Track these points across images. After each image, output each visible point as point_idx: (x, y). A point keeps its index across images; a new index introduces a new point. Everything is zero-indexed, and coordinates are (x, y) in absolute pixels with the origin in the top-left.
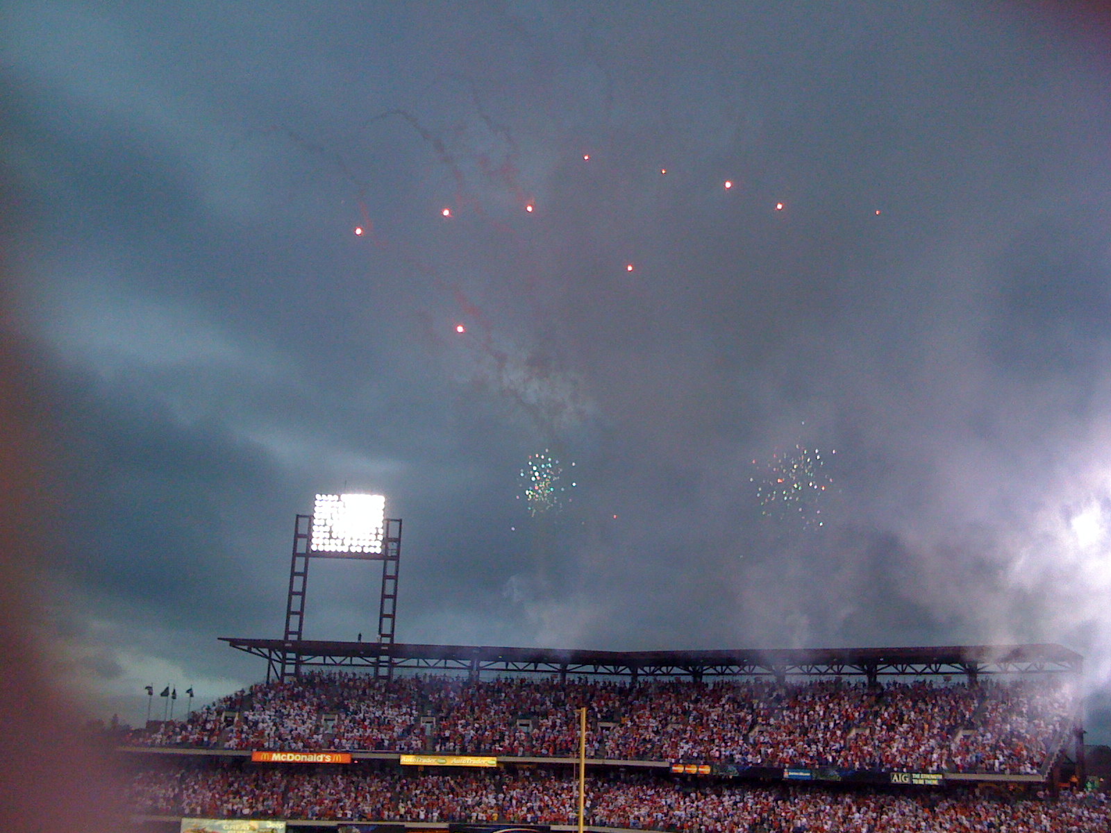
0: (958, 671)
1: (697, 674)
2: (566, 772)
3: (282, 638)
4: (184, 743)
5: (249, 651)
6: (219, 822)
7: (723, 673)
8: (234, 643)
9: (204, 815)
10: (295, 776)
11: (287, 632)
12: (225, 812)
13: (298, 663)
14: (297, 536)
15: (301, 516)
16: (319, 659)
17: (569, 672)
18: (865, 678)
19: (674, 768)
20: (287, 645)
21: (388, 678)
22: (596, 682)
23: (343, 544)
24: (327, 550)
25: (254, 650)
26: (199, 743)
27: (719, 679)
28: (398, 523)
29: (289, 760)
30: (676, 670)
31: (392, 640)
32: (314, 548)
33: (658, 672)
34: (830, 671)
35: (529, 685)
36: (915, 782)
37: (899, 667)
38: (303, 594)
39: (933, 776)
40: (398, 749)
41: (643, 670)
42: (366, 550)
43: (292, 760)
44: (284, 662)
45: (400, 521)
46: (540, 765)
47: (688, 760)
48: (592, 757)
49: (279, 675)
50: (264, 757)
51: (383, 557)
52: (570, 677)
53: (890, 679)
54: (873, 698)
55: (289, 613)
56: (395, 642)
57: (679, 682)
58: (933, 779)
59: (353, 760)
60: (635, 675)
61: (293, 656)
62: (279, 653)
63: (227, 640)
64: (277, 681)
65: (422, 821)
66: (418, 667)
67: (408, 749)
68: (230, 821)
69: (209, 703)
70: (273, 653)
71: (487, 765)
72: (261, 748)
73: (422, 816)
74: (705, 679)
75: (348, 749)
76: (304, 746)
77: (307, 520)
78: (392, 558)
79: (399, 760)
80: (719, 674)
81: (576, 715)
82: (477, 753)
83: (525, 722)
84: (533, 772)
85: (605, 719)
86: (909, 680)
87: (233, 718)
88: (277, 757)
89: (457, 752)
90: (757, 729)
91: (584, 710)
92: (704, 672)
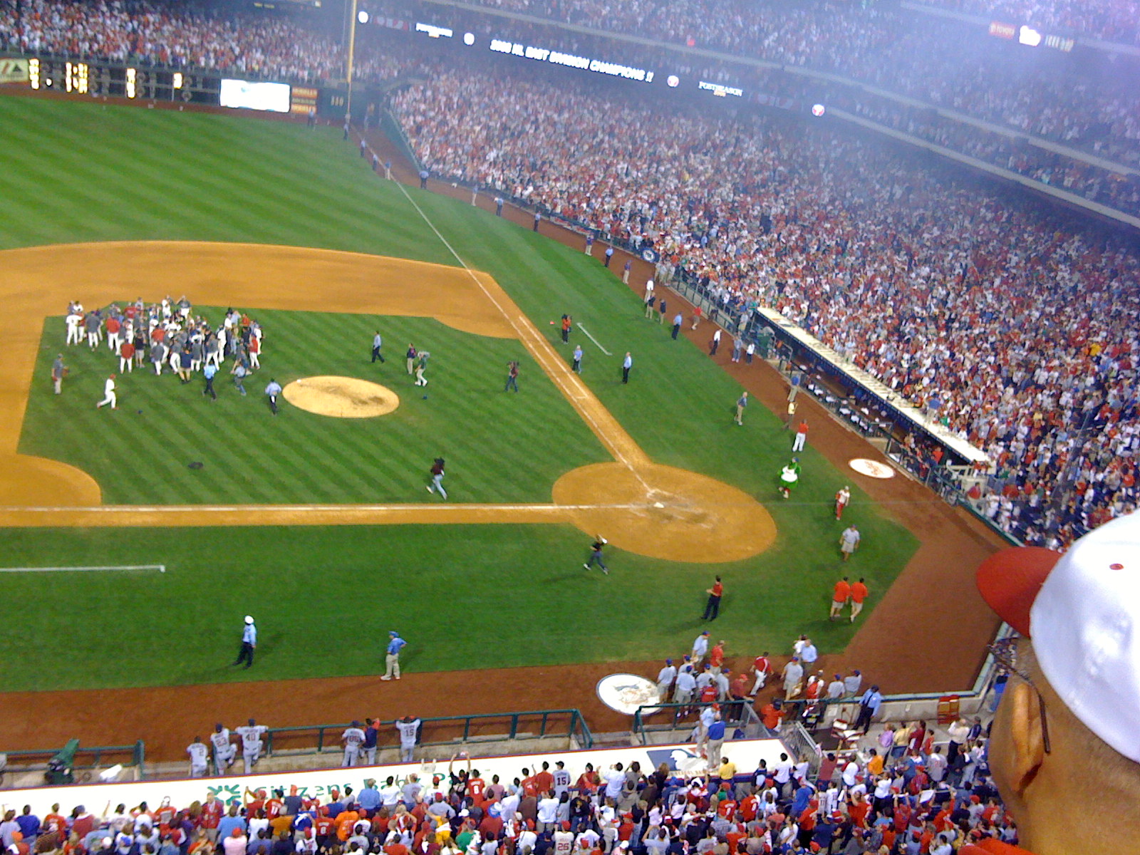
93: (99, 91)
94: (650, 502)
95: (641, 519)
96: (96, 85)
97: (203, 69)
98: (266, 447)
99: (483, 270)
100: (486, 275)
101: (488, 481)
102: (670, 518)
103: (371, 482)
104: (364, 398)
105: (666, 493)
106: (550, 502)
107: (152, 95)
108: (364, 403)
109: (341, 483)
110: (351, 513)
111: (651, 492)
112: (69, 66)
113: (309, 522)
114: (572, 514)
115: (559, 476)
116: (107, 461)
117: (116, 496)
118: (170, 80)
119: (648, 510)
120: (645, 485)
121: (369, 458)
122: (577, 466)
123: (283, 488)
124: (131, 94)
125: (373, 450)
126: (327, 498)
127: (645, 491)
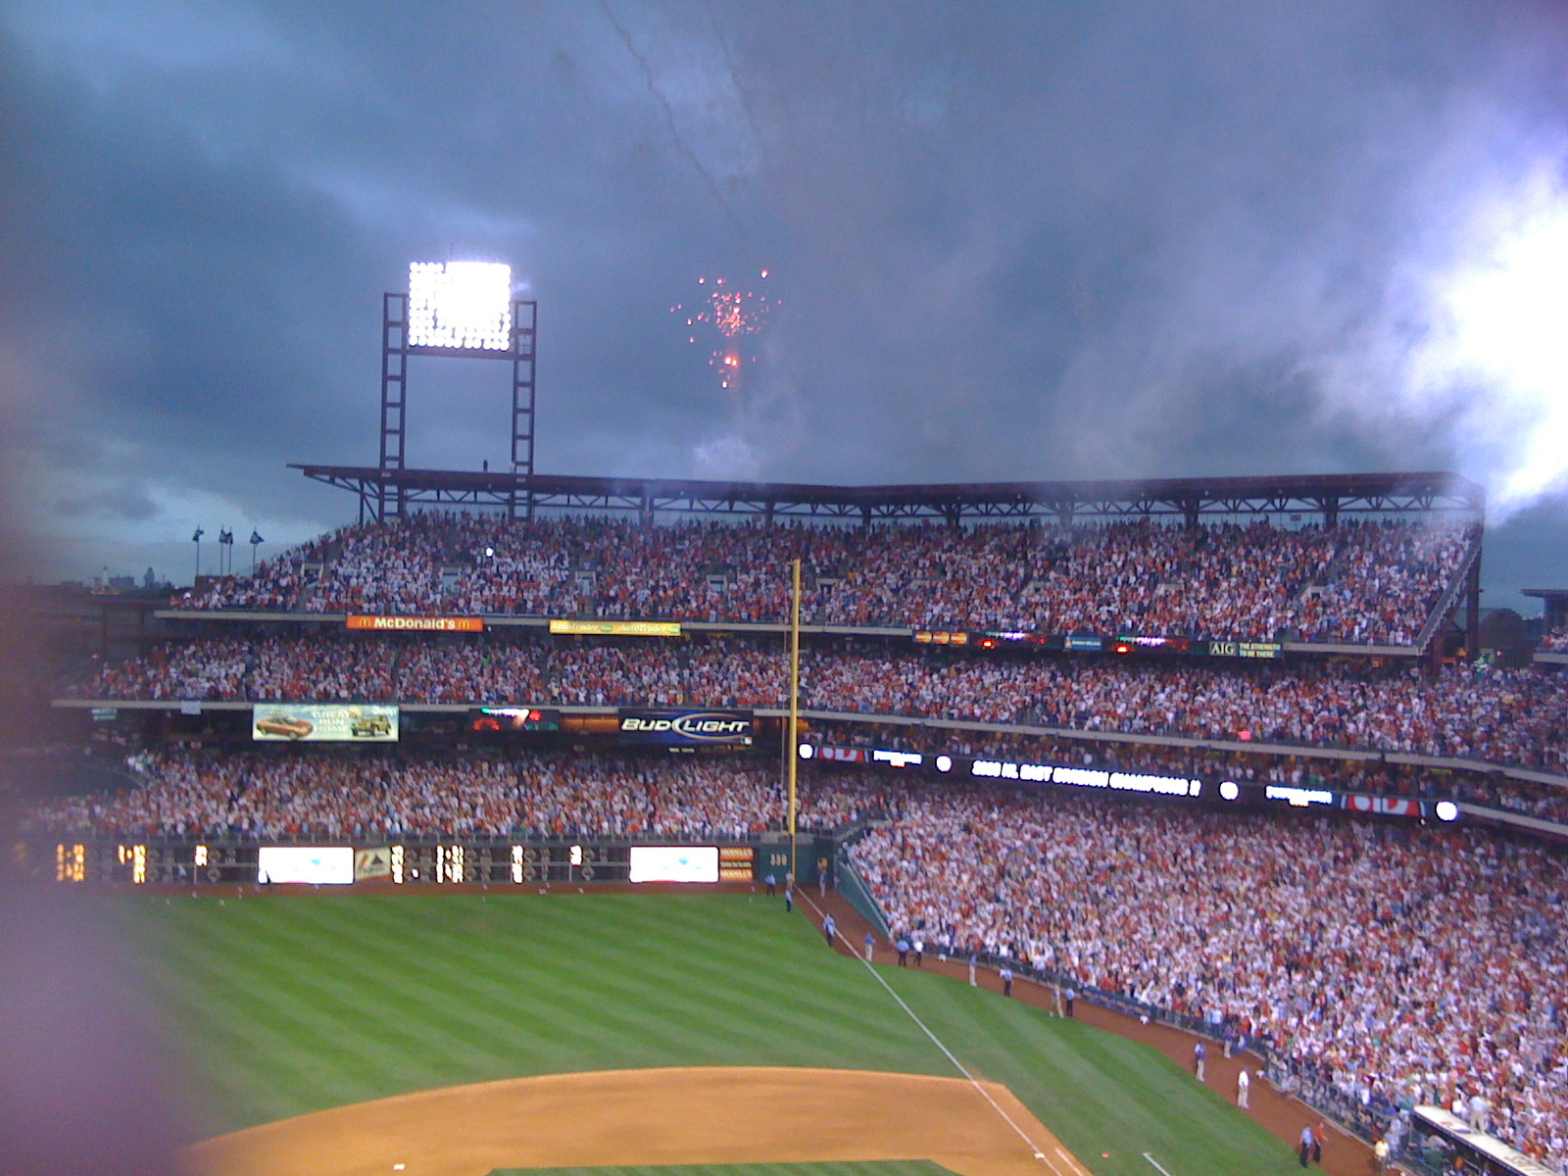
0: (1309, 507)
1: (953, 516)
2: (775, 643)
3: (376, 465)
4: (249, 605)
5: (332, 481)
6: (306, 709)
7: (988, 514)
8: (310, 471)
9: (286, 699)
10: (409, 647)
11: (384, 458)
12: (314, 695)
13: (402, 500)
14: (388, 324)
15: (394, 295)
16: (431, 494)
17: (777, 512)
18: (1181, 519)
19: (918, 637)
20: (384, 475)
21: (529, 518)
22: (813, 528)
23: (453, 337)
24: (430, 344)
25: (338, 481)
26: (272, 606)
27: (982, 521)
28: (531, 307)
29: (397, 626)
30: (924, 510)
31: (531, 470)
32: (412, 341)
33: (900, 512)
34: (1135, 509)
35: (722, 530)
36: (1243, 653)
37: (1230, 503)
38: (402, 405)
39: (1268, 647)
40: (546, 613)
41: (878, 509)
42: (487, 346)
43: (402, 626)
44: (381, 497)
45: (534, 304)
46: (740, 634)
47: (937, 625)
48: (808, 624)
49: (377, 514)
50: (363, 622)
51: (512, 355)
52: (778, 520)
53: (1218, 520)
54: (1192, 544)
55: (384, 432)
56: (535, 472)
57: (927, 525)
58: (1267, 651)
59: (485, 626)
60: (867, 517)
61: (394, 489)
62: (374, 485)
63: (300, 467)
64: (373, 522)
65: (582, 704)
66: (568, 505)
67: (560, 613)
68: (322, 707)
69: (282, 551)
70: (365, 486)
71: (667, 634)
72: (358, 611)
73: (582, 698)
74: (962, 522)
75: (478, 612)
76: (418, 608)
77: (401, 300)
78: (524, 357)
79: (548, 627)
80: (982, 514)
81: (787, 569)
82: (653, 617)
83: (717, 578)
84: (729, 643)
85: (825, 574)
86: (1244, 521)
87: (317, 572)
88: (381, 623)
89: (627, 616)
90: (1031, 586)
91: (797, 563)
92: (964, 512)
93: (478, 878)
96: (473, 871)
97: (609, 837)
99: (997, 1080)
100: (1001, 1087)
107: (545, 877)
112: (440, 850)
118: (567, 854)
124: (518, 878)
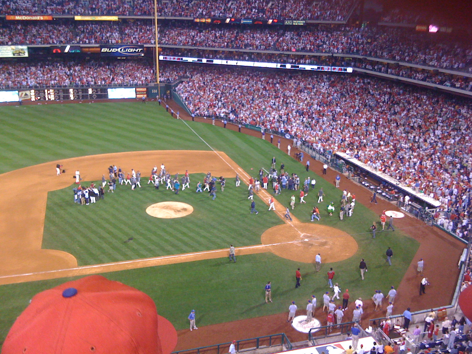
2: (149, 22)
10: (28, 26)
19: (195, 20)
29: (23, 19)
36: (294, 24)
39: (302, 22)
40: (73, 13)
46: (138, 20)
47: (202, 16)
48: (160, 16)
50: (12, 18)
59: (53, 19)
65: (87, 44)
67: (78, 13)
68: (2, 47)
71: (114, 20)
72: (9, 14)
75: (50, 14)
76: (29, 13)
79: (74, 18)
88: (18, 18)
89: (100, 14)
93: (59, 99)
94: (302, 239)
95: (299, 246)
96: (58, 97)
97: (100, 86)
98: (142, 234)
99: (221, 151)
100: (222, 153)
101: (233, 238)
102: (312, 245)
103: (186, 244)
104: (179, 209)
105: (309, 235)
106: (261, 244)
107: (81, 98)
108: (179, 211)
109: (173, 245)
110: (179, 258)
111: (302, 235)
112: (46, 91)
113: (162, 264)
114: (270, 248)
115: (263, 232)
116: (78, 248)
117: (83, 262)
118: (87, 91)
119: (302, 243)
120: (299, 232)
121: (184, 234)
122: (270, 227)
123: (150, 250)
124: (72, 98)
125: (185, 230)
126: (169, 253)
127: (300, 235)
